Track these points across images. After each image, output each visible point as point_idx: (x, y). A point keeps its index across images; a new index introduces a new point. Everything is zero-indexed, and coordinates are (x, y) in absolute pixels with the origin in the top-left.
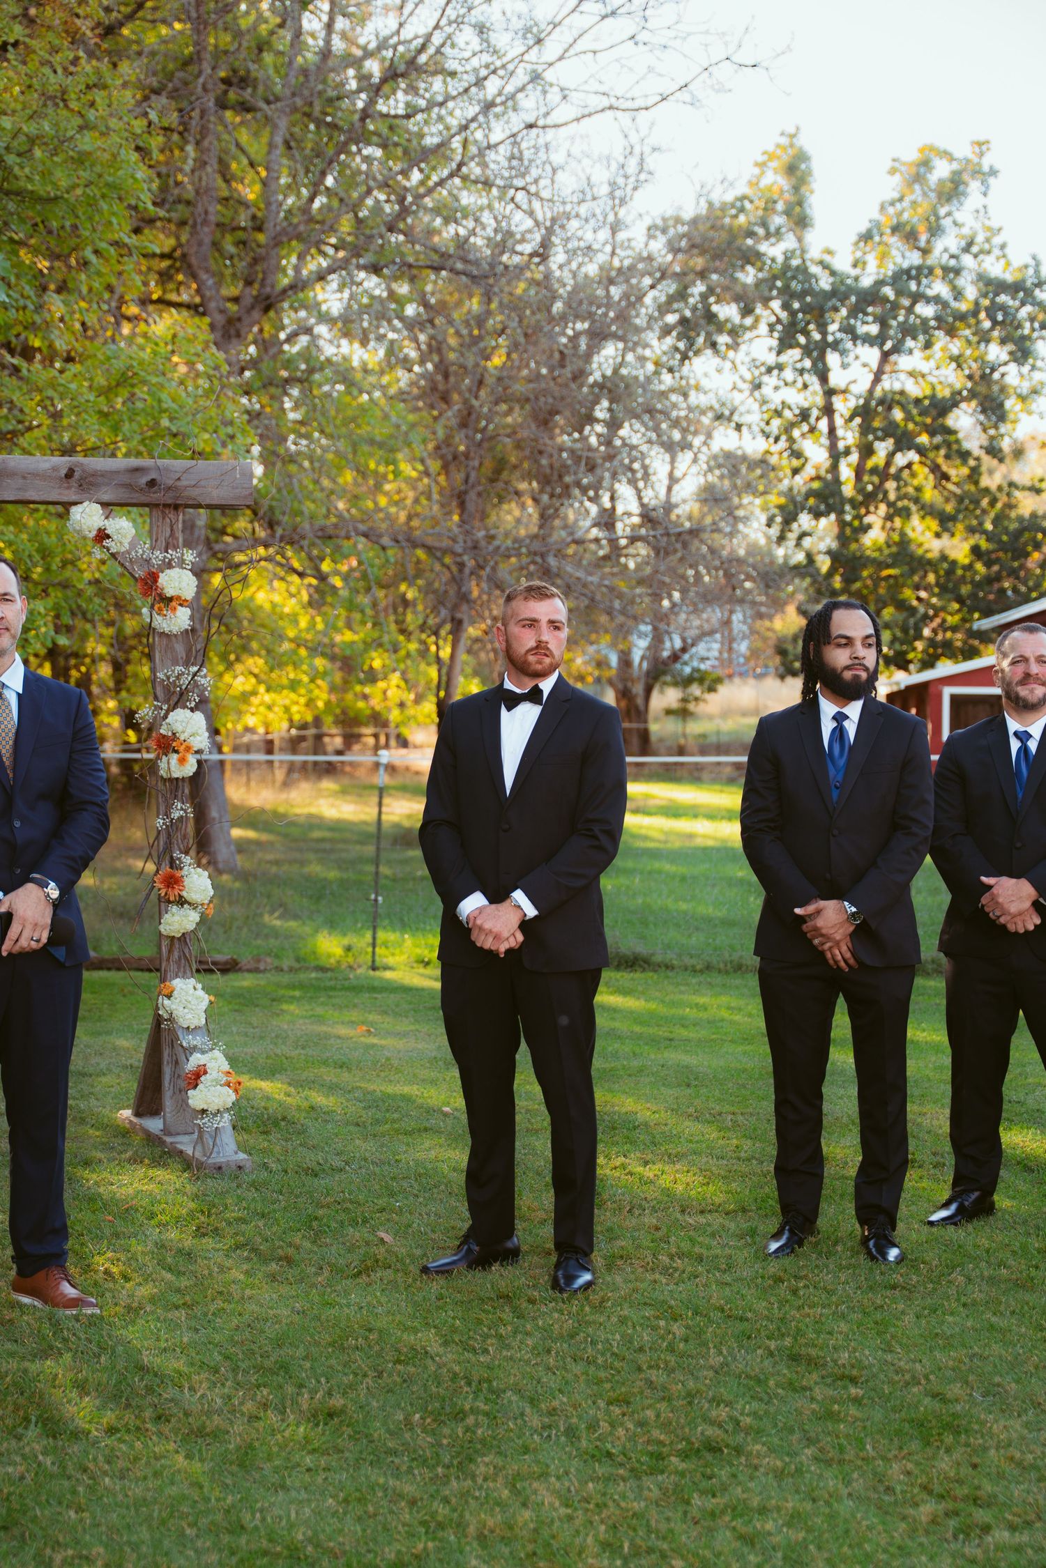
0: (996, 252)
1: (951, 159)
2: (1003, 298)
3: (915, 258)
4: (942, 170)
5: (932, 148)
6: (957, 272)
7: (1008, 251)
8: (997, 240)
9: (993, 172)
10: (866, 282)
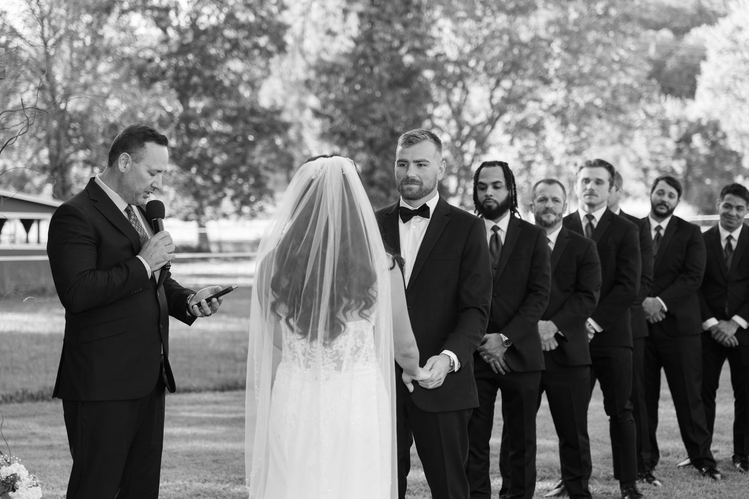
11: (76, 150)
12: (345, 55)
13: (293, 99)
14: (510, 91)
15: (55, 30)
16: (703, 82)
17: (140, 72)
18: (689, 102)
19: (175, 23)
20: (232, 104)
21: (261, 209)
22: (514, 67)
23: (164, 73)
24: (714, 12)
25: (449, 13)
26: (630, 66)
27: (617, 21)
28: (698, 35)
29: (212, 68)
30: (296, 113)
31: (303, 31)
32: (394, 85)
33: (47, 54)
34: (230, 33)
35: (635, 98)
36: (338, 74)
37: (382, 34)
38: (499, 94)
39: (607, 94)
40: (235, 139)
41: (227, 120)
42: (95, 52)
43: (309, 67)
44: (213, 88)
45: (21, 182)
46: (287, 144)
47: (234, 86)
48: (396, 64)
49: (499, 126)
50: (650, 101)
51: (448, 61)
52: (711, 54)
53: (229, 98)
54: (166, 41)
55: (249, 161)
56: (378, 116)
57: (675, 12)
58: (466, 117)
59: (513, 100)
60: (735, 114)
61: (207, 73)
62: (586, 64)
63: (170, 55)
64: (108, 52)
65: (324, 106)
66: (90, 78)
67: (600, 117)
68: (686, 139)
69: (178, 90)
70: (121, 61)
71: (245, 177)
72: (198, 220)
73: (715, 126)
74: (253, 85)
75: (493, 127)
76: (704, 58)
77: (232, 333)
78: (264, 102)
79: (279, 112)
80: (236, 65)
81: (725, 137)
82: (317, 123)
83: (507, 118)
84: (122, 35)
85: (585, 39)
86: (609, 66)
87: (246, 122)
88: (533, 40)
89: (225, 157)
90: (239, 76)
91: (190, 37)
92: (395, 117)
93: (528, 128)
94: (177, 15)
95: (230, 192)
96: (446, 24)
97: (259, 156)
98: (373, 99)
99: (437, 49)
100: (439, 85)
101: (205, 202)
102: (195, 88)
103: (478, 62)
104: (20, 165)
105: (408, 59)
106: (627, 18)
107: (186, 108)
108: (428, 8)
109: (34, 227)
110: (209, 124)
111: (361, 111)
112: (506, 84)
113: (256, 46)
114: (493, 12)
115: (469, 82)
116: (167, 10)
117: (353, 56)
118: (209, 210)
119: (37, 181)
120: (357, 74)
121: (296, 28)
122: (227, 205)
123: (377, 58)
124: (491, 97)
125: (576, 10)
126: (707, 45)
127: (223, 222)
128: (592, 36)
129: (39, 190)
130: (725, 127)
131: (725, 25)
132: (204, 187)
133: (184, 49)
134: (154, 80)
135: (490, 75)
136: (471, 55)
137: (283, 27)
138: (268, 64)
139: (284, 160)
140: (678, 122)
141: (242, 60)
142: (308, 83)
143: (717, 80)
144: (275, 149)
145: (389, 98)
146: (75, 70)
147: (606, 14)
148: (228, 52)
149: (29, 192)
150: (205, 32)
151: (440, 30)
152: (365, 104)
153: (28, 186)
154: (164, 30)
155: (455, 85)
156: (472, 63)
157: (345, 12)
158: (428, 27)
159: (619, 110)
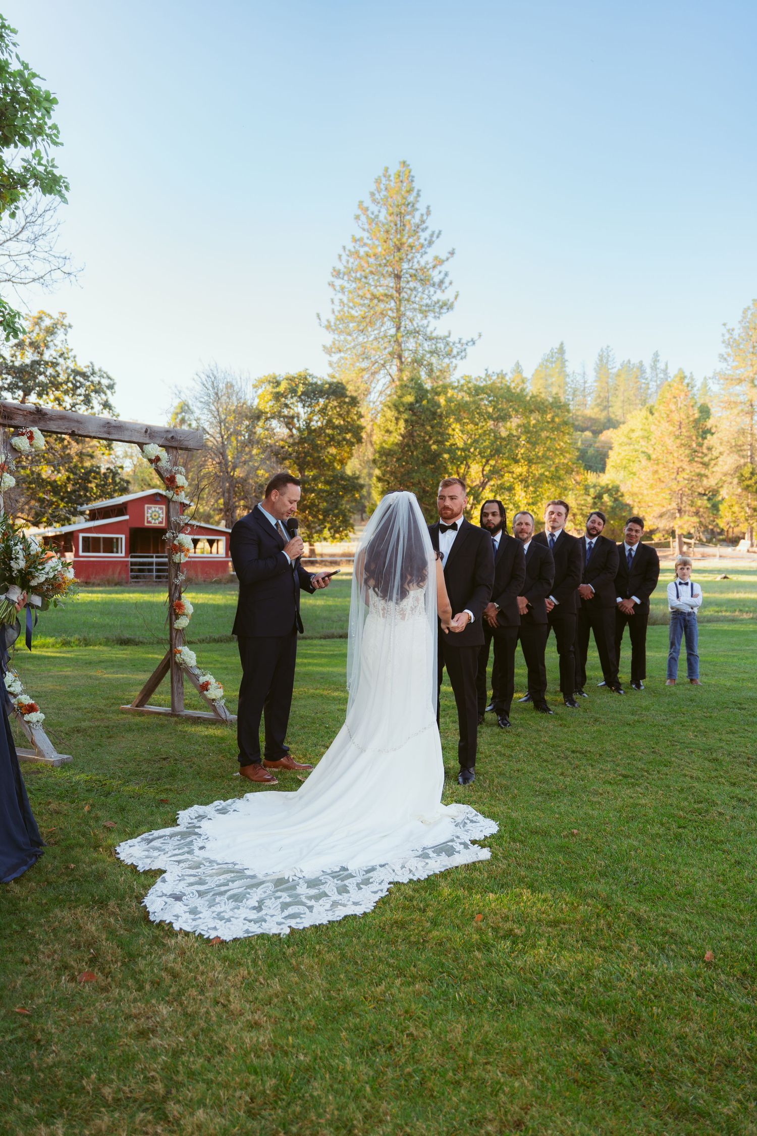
0: (72, 359)
1: (51, 318)
2: (78, 378)
3: (37, 358)
4: (47, 322)
5: (44, 313)
6: (57, 364)
7: (77, 359)
8: (70, 354)
9: (70, 326)
10: (17, 364)
11: (240, 500)
12: (397, 444)
13: (365, 471)
14: (494, 466)
15: (228, 429)
16: (610, 463)
17: (276, 454)
18: (601, 475)
19: (297, 425)
20: (330, 473)
21: (346, 535)
22: (497, 452)
23: (290, 454)
24: (617, 421)
25: (458, 420)
26: (567, 452)
27: (559, 424)
28: (608, 435)
29: (319, 452)
30: (367, 479)
31: (372, 430)
32: (425, 463)
33: (223, 443)
34: (329, 431)
35: (569, 471)
36: (392, 456)
37: (418, 431)
38: (487, 468)
39: (552, 469)
40: (331, 494)
41: (327, 483)
42: (251, 442)
43: (375, 452)
44: (319, 464)
45: (207, 518)
46: (362, 497)
47: (332, 462)
48: (427, 449)
49: (487, 487)
50: (578, 473)
51: (458, 448)
52: (616, 446)
53: (328, 470)
54: (292, 436)
55: (340, 507)
56: (416, 481)
57: (594, 421)
58: (468, 482)
59: (496, 472)
60: (628, 483)
61: (316, 455)
62: (540, 450)
63: (294, 444)
64: (258, 442)
65: (384, 475)
66: (247, 457)
67: (548, 483)
68: (599, 497)
69: (298, 465)
70: (266, 448)
71: (336, 516)
72: (309, 542)
73: (617, 489)
74: (342, 462)
75: (484, 488)
76: (611, 448)
77: (330, 606)
78: (349, 472)
79: (358, 478)
80: (333, 450)
81: (622, 496)
82: (380, 485)
83: (492, 483)
84: (267, 432)
85: (540, 435)
86: (554, 452)
87: (338, 484)
88: (508, 436)
89: (325, 504)
90: (334, 456)
91: (306, 433)
92: (425, 481)
93: (505, 489)
94: (298, 421)
95: (328, 525)
96: (457, 426)
97: (345, 505)
98: (413, 471)
99: (451, 441)
100: (452, 462)
101: (314, 531)
102: (308, 463)
103: (475, 449)
104: (207, 508)
105: (434, 447)
106: (565, 423)
107: (303, 475)
108: (446, 417)
109: (215, 545)
110: (317, 485)
111: (406, 478)
112: (492, 462)
113: (344, 439)
114: (485, 419)
115: (470, 461)
116: (293, 417)
117: (400, 445)
118: (315, 536)
119: (217, 518)
120: (403, 456)
121: (368, 428)
122: (326, 533)
123: (416, 447)
124: (483, 470)
125: (535, 419)
126: (613, 441)
127: (324, 543)
128: (544, 434)
129: (218, 523)
130: (623, 489)
131: (623, 429)
132: (313, 522)
133: (302, 441)
134: (284, 459)
135: (483, 457)
136: (471, 445)
137: (361, 428)
138: (351, 450)
139: (360, 508)
140: (595, 486)
141: (335, 447)
142: (374, 461)
143: (618, 461)
144: (355, 500)
145: (422, 470)
146: (240, 451)
147: (553, 421)
148: (327, 443)
149: (212, 524)
150: (315, 430)
151: (454, 430)
152: (409, 473)
153: (211, 521)
154: (291, 430)
155: (462, 463)
156: (472, 450)
157: (397, 419)
158: (446, 429)
159: (559, 478)
